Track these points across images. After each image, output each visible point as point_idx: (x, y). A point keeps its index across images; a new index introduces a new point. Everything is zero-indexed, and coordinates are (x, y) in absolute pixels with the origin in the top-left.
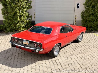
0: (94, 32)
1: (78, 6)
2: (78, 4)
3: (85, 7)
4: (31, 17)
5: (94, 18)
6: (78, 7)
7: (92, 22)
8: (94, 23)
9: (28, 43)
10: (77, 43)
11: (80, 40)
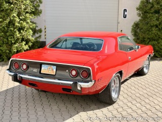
0: (160, 60)
1: (126, 13)
2: (125, 10)
3: (140, 15)
4: (40, 31)
5: (159, 34)
6: (125, 17)
7: (155, 40)
8: (158, 43)
9: (55, 70)
10: (141, 77)
11: (145, 70)
